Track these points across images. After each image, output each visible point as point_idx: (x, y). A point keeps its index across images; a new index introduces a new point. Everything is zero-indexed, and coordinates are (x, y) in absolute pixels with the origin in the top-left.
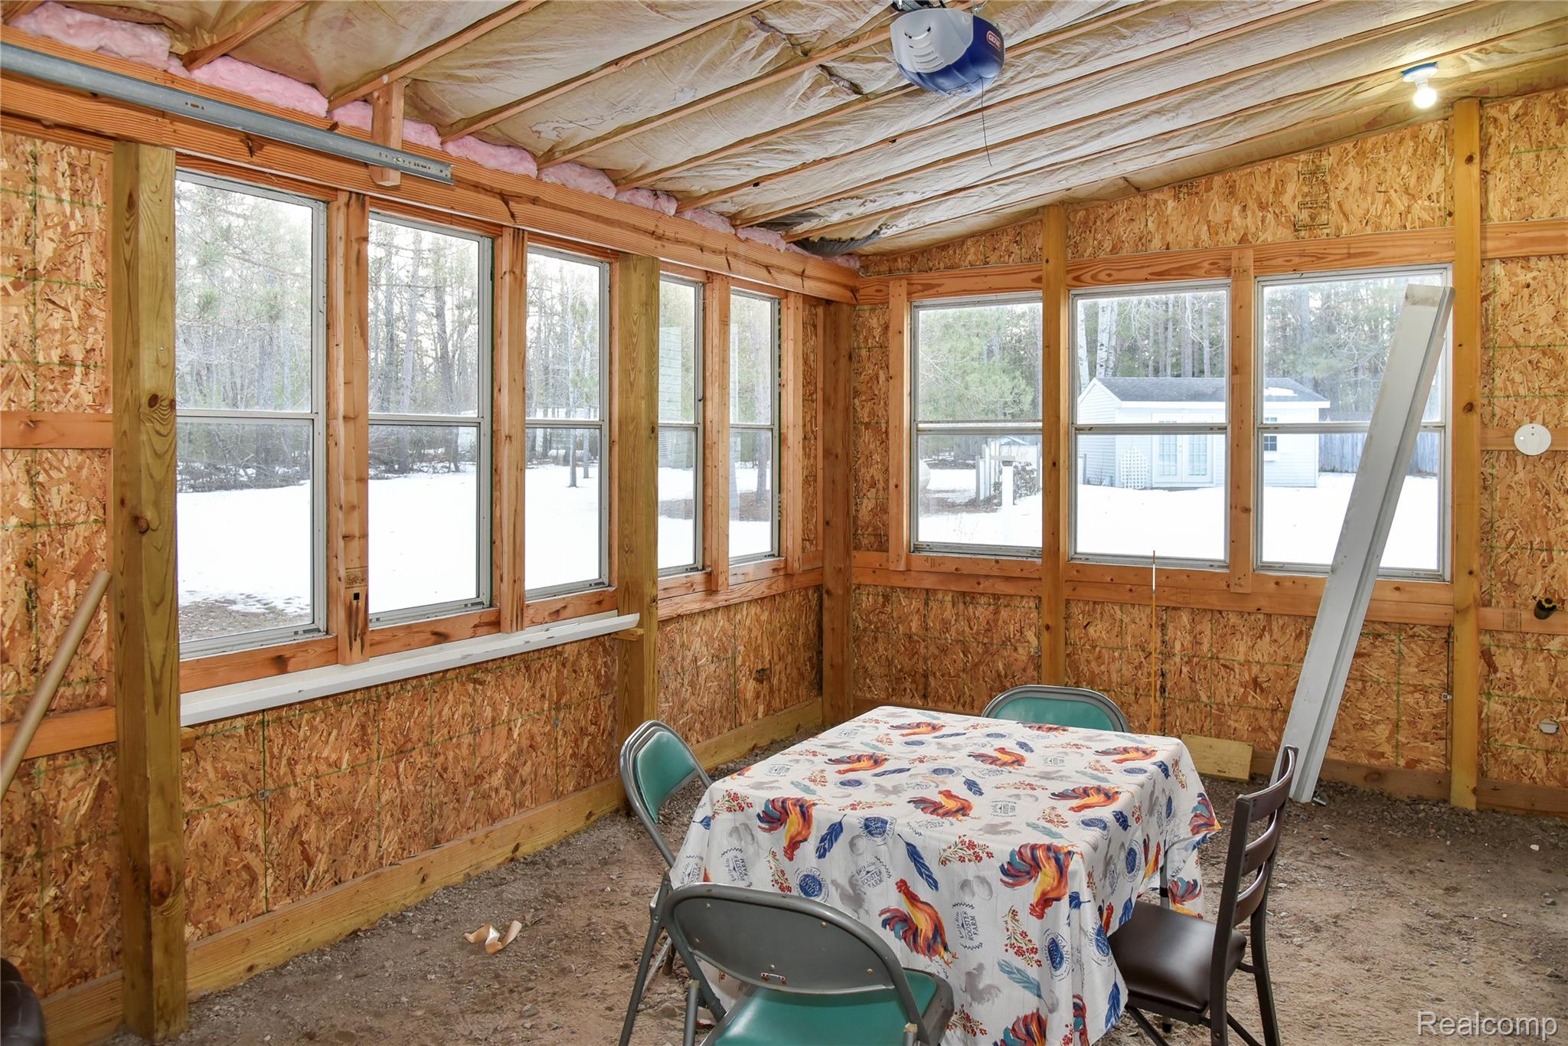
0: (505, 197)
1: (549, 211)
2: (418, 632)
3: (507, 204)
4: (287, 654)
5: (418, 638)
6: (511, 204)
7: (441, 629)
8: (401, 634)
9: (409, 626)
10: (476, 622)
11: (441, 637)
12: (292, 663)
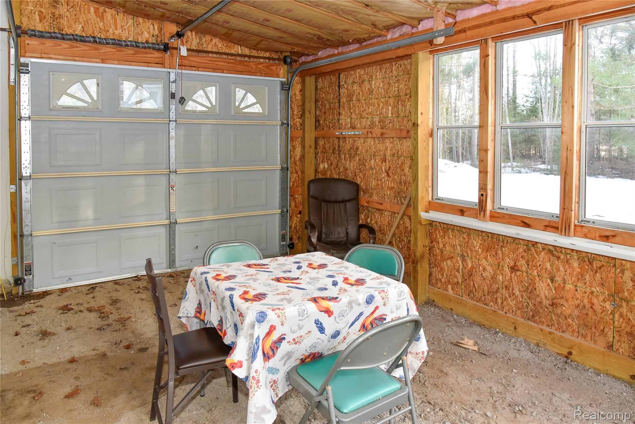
0: (529, 16)
1: (563, 8)
2: (514, 218)
3: (531, 18)
4: (464, 210)
5: (514, 221)
6: (534, 17)
7: (526, 221)
8: (507, 217)
9: (511, 215)
10: (547, 224)
11: (526, 225)
12: (465, 213)
